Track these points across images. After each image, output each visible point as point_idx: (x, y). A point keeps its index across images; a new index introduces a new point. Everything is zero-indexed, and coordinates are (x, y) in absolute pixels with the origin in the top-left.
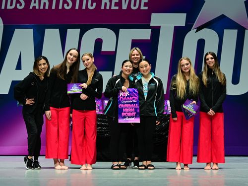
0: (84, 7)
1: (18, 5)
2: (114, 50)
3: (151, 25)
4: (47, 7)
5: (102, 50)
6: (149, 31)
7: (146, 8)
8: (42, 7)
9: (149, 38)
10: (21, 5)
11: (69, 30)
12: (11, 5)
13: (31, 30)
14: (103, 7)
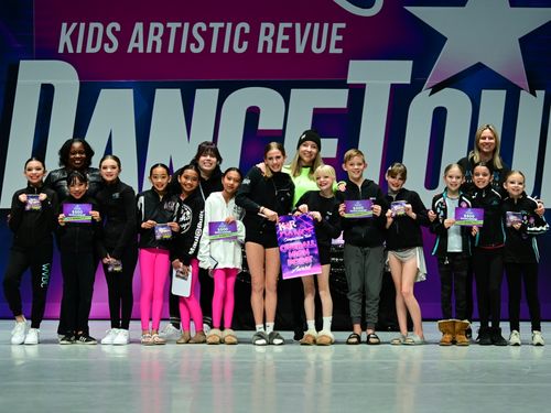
0: (226, 50)
1: (106, 45)
2: (281, 128)
3: (348, 82)
4: (158, 50)
5: (260, 128)
6: (345, 92)
7: (340, 51)
8: (149, 50)
9: (345, 106)
10: (111, 46)
11: (199, 92)
12: (94, 46)
13: (130, 92)
14: (260, 50)
